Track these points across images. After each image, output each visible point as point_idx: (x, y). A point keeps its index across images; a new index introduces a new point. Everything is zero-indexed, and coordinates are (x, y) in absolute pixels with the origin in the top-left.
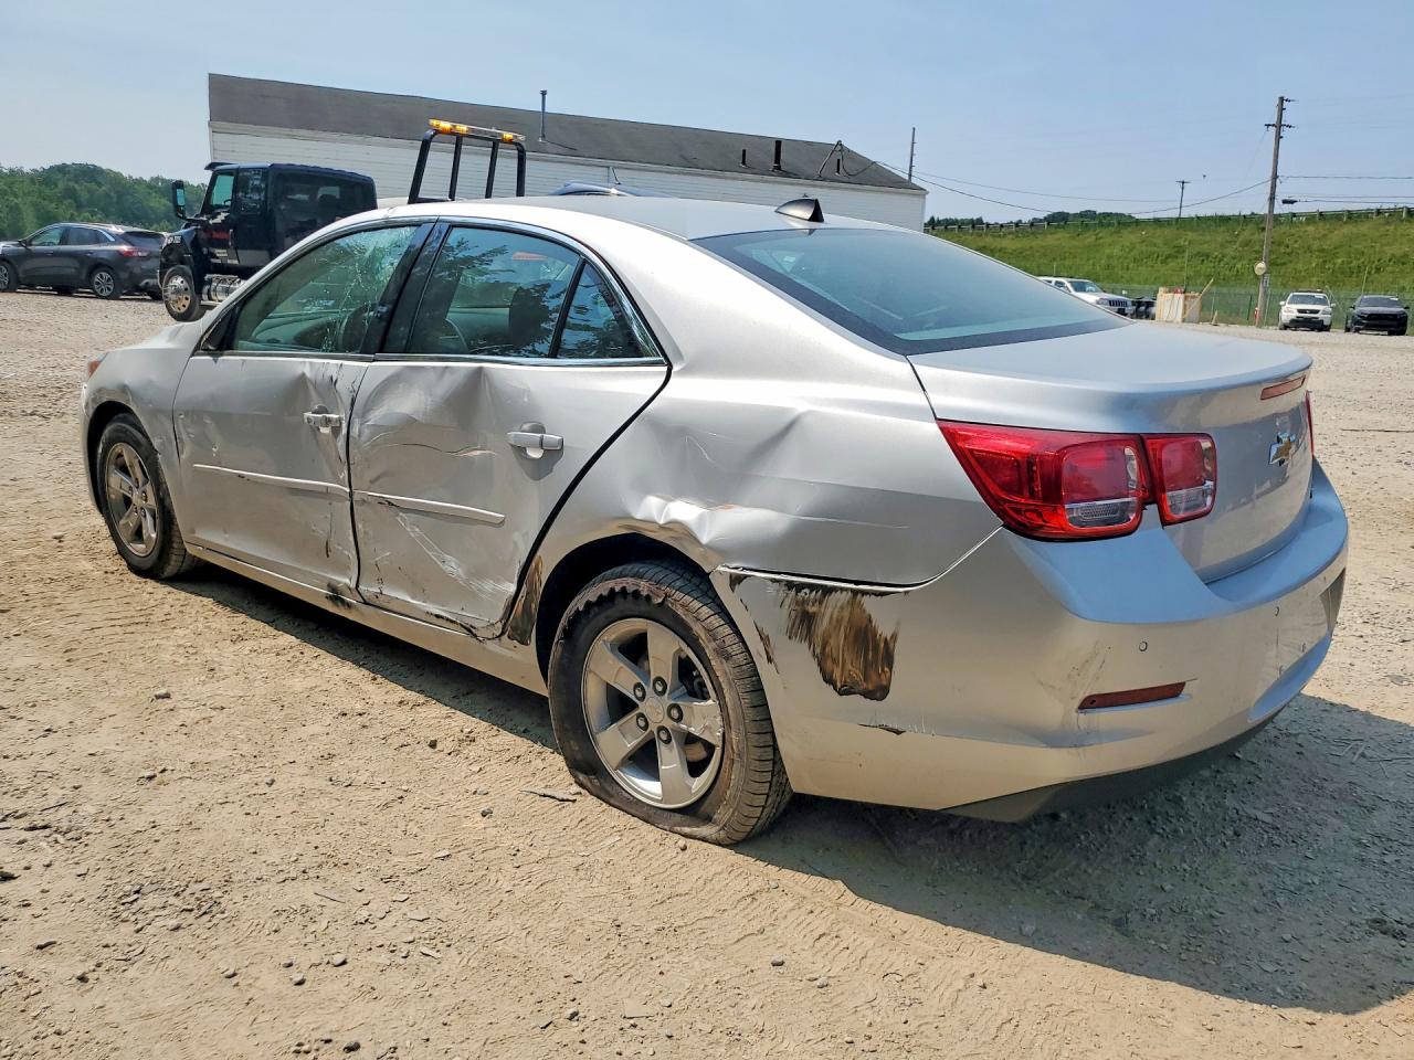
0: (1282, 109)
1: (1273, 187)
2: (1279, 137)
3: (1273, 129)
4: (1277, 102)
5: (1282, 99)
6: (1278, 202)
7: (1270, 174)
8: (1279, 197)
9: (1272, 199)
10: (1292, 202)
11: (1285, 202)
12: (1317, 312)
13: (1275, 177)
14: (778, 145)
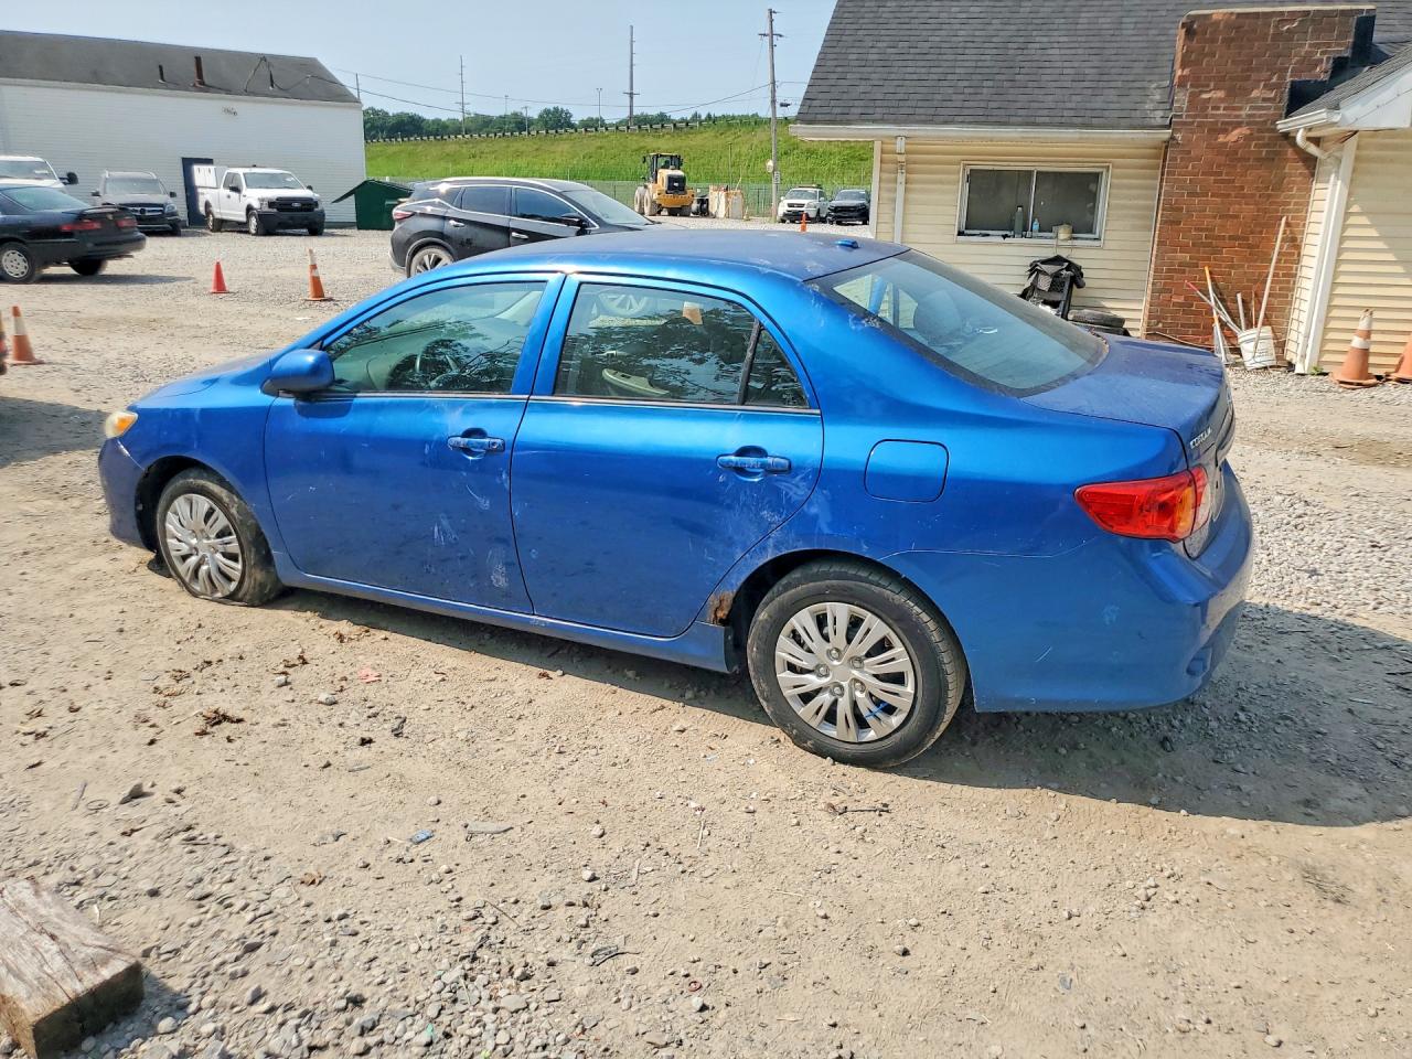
0: (772, 21)
1: (774, 91)
2: (772, 46)
3: (767, 39)
4: (767, 13)
5: (771, 12)
6: (778, 106)
7: (769, 80)
8: (779, 100)
9: (774, 101)
10: (787, 105)
11: (782, 105)
12: (802, 205)
13: (774, 83)
14: (198, 60)
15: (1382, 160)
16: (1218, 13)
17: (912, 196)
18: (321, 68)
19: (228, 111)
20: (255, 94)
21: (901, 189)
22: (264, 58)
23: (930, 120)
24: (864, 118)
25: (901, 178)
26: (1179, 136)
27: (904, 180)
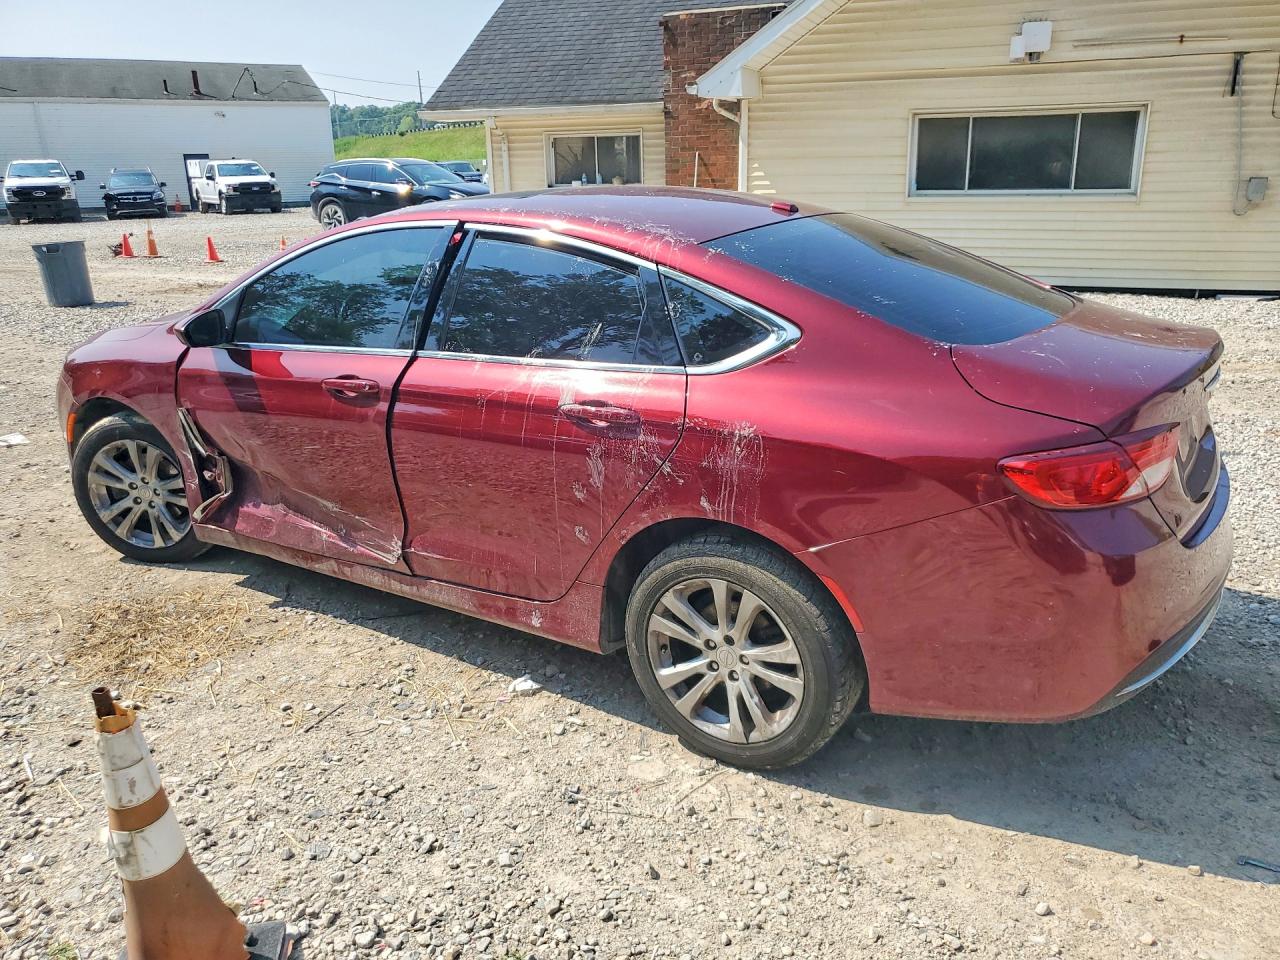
14: (194, 73)
15: (766, 119)
16: (682, 14)
17: (514, 160)
18: (304, 74)
19: (217, 114)
20: (241, 99)
21: (505, 154)
22: (246, 69)
23: (511, 103)
24: (469, 104)
25: (504, 147)
26: (669, 106)
27: (506, 149)
